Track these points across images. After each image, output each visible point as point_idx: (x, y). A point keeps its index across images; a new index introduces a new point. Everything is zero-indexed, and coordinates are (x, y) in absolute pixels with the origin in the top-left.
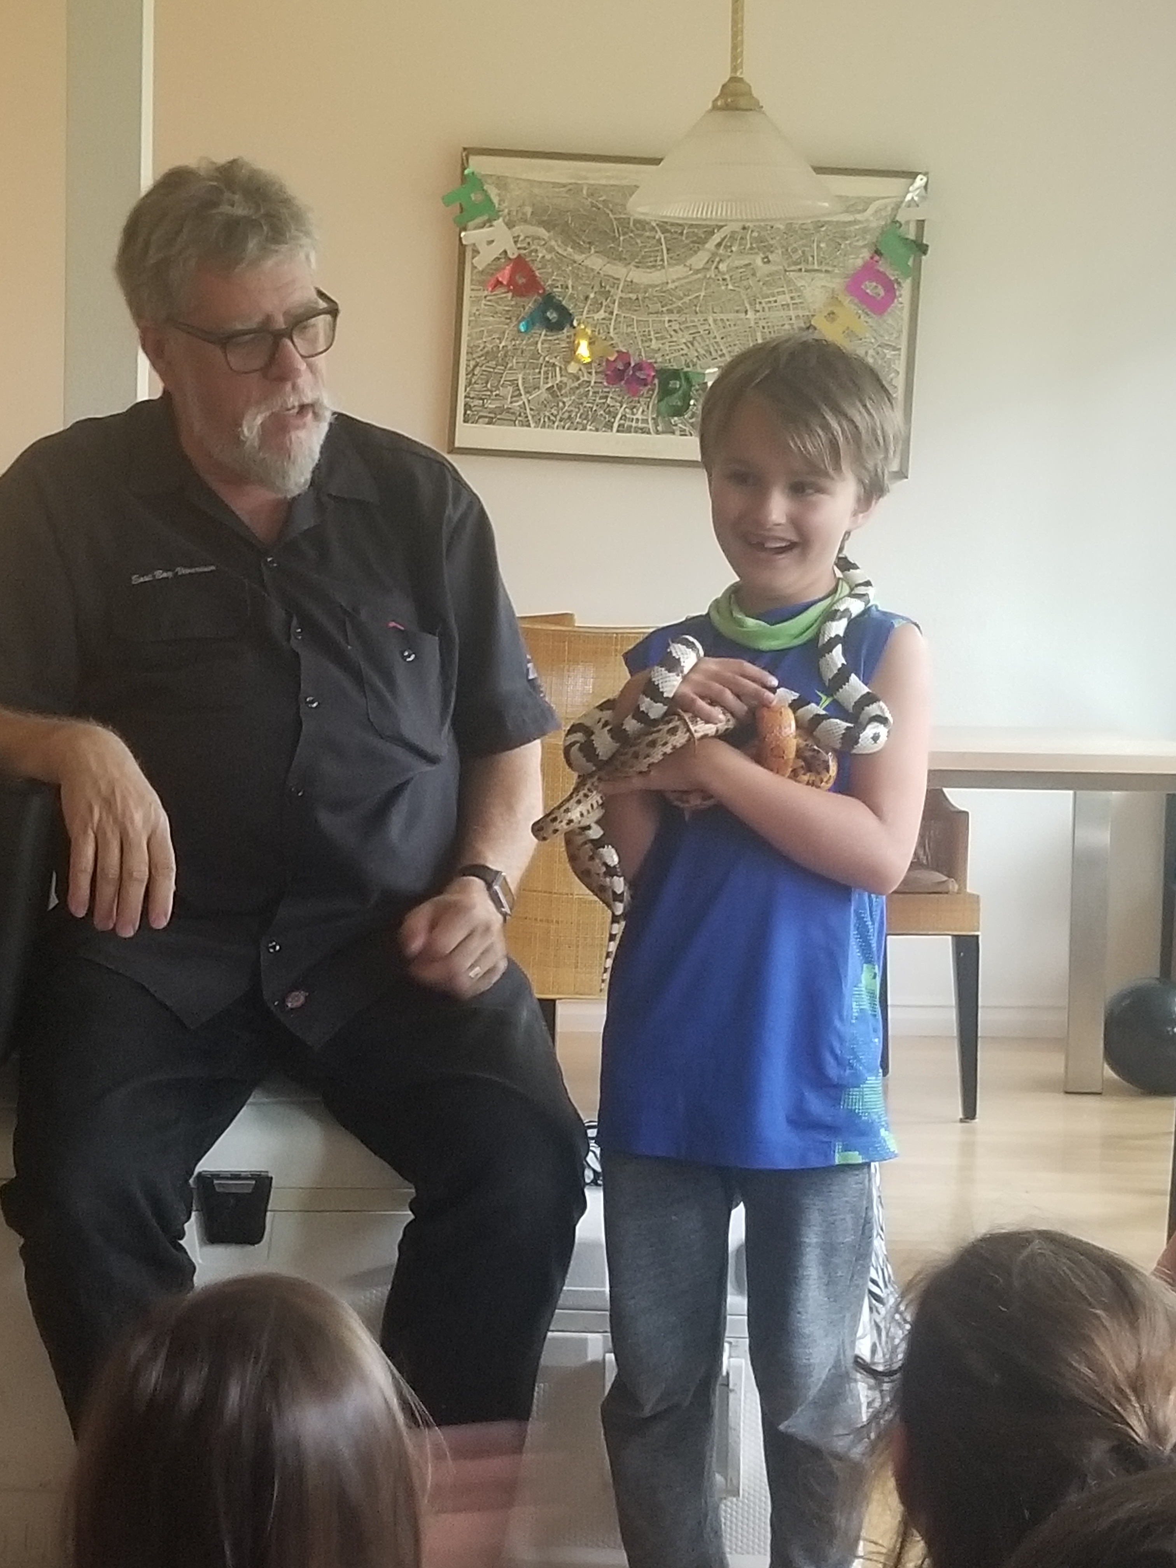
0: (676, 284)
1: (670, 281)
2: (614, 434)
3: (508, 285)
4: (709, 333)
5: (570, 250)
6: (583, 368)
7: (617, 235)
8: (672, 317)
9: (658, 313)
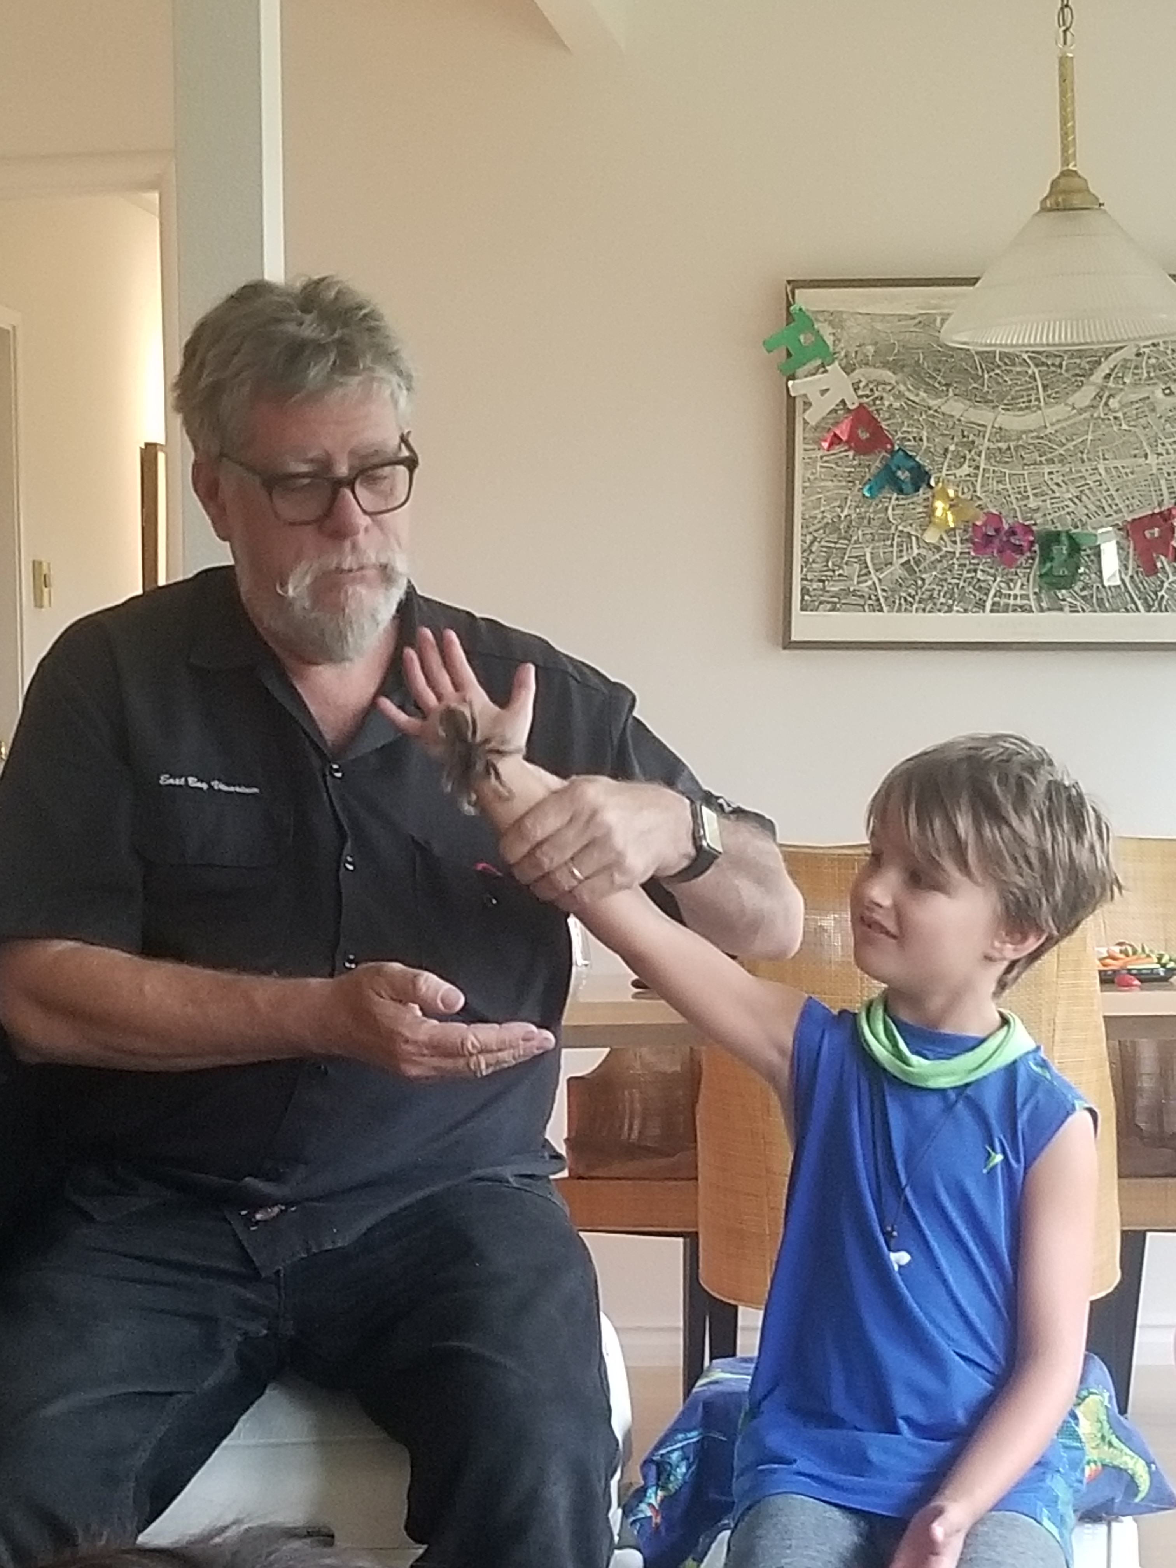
0: (1057, 427)
1: (1048, 425)
2: (986, 616)
3: (848, 442)
4: (1101, 485)
5: (922, 394)
6: (945, 537)
7: (980, 373)
8: (1053, 468)
9: (1035, 464)
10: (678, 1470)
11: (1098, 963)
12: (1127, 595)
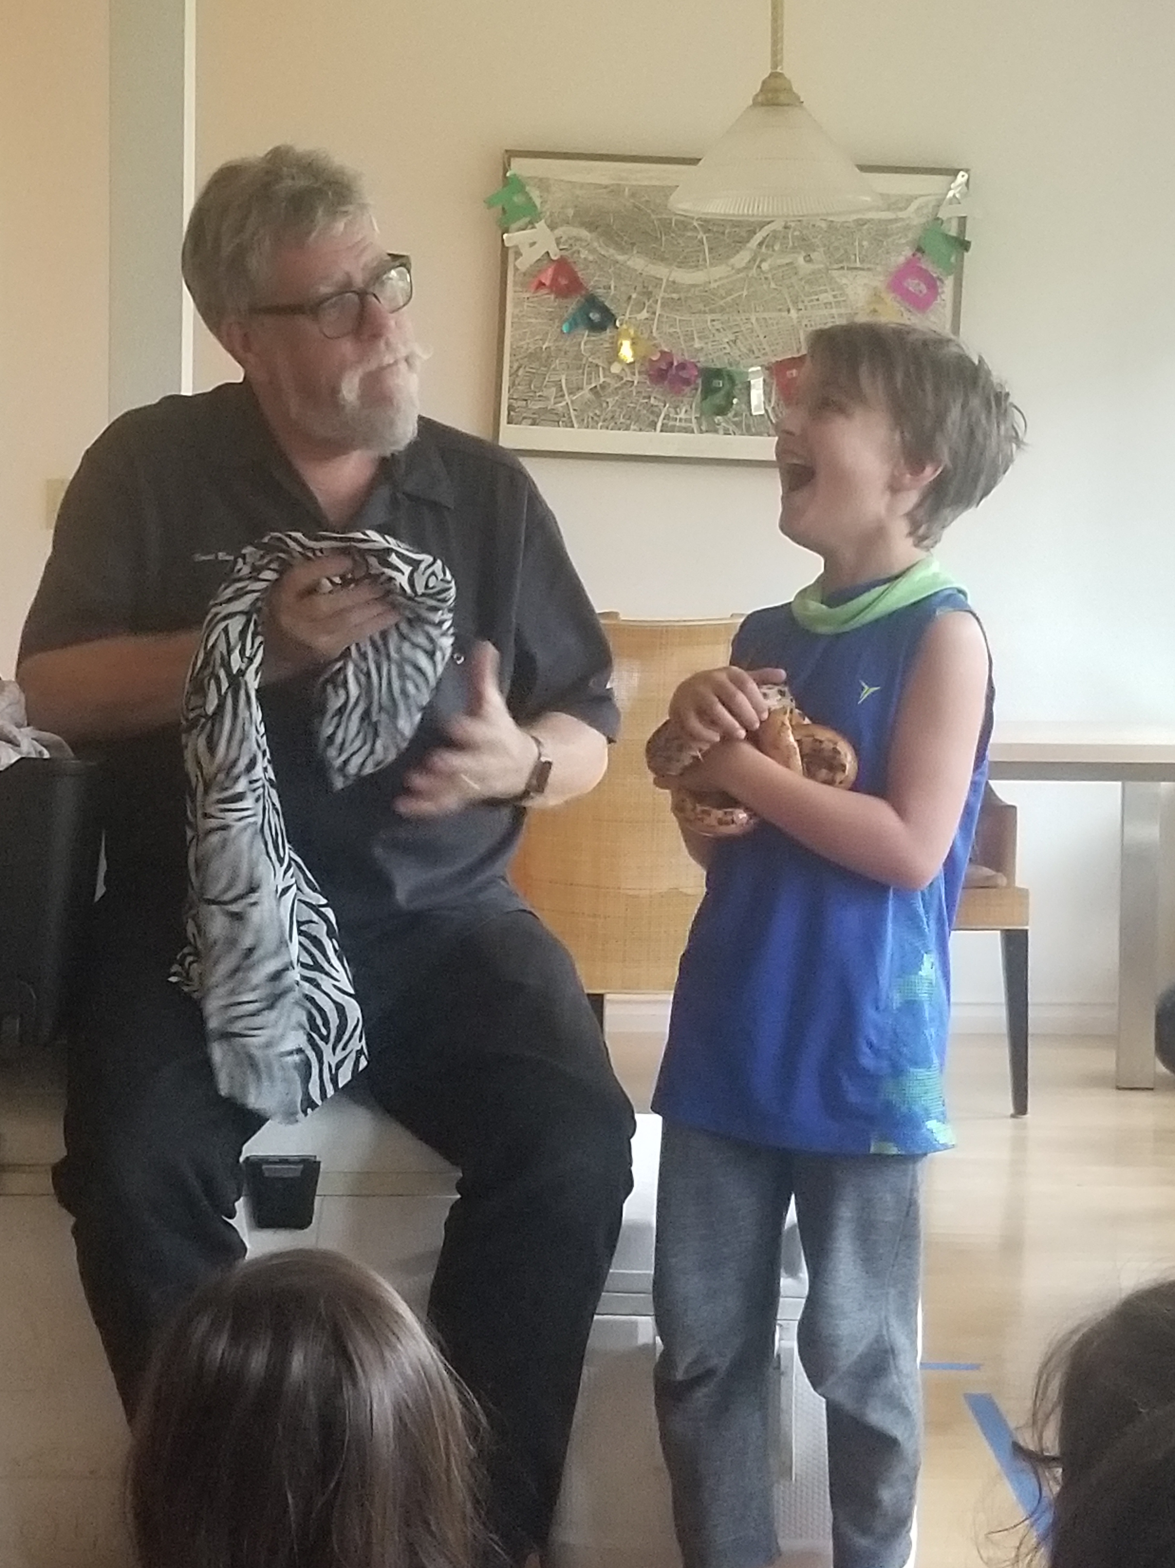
0: (718, 283)
1: (712, 281)
2: (657, 434)
3: (551, 287)
4: (752, 332)
5: (612, 251)
6: (626, 369)
7: (659, 236)
8: (714, 316)
9: (700, 312)
12: (770, 422)
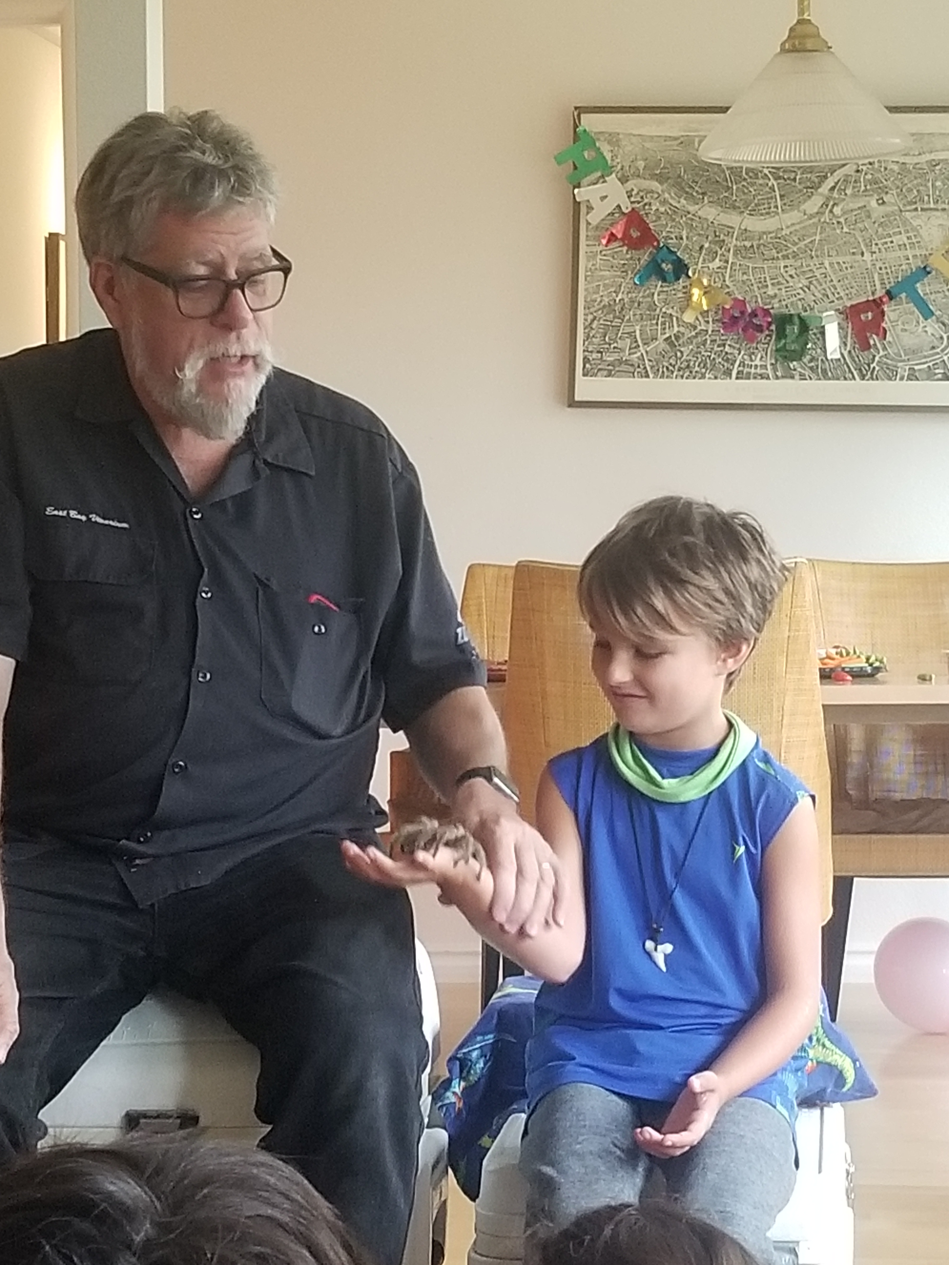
0: (792, 229)
1: (784, 227)
2: (733, 382)
3: (622, 239)
4: (826, 277)
5: (683, 201)
6: (700, 318)
7: (730, 185)
8: (788, 262)
9: (773, 259)
10: (478, 1066)
11: (818, 662)
12: (845, 366)
